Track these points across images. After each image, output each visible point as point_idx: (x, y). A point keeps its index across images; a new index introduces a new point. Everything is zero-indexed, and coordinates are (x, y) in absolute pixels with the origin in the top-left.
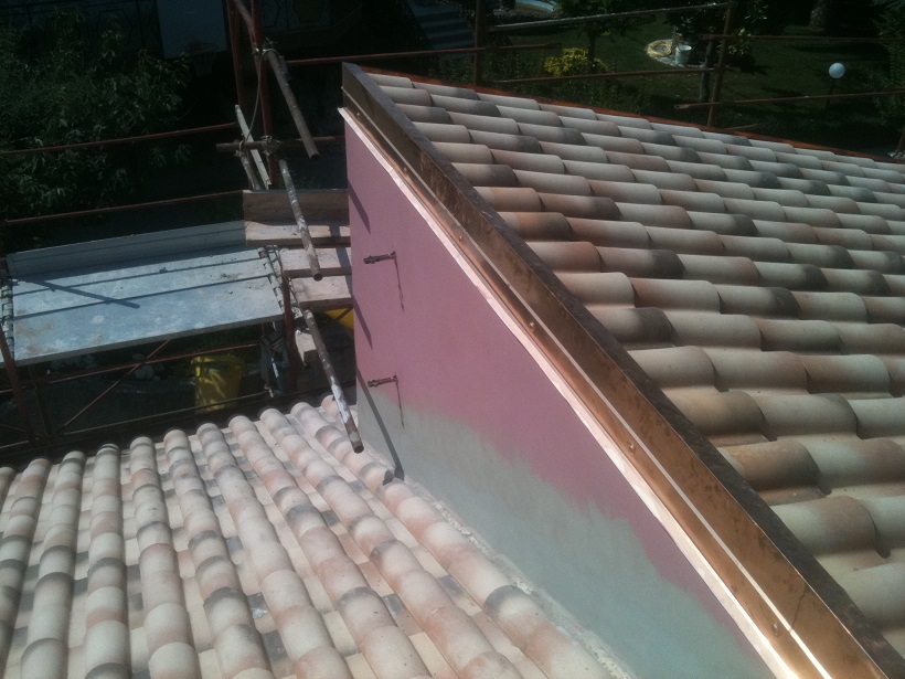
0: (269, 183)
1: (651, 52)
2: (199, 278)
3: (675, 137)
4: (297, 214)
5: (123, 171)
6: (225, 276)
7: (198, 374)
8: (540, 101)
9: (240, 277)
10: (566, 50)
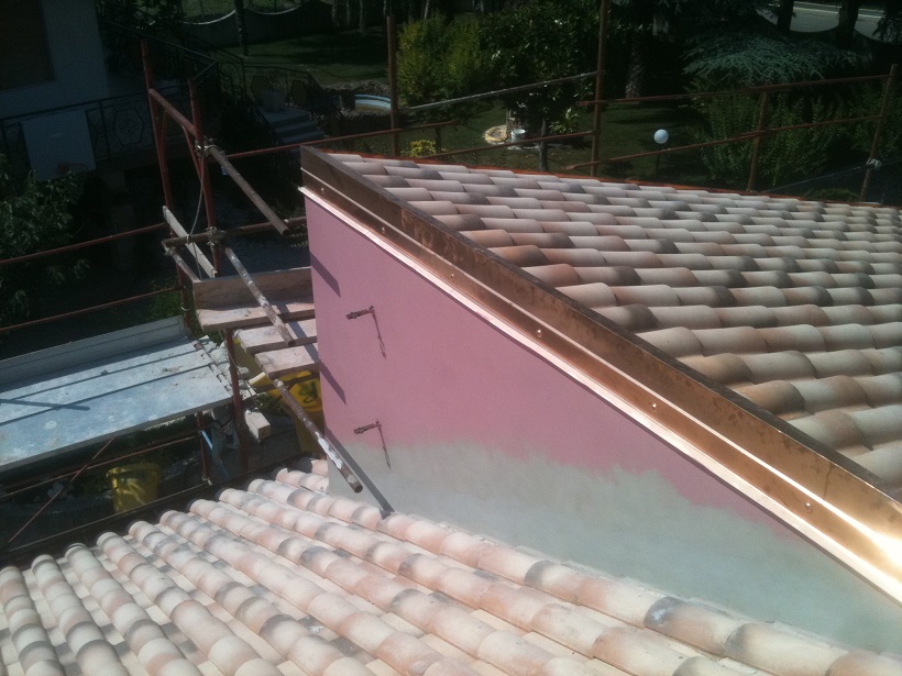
0: (215, 272)
1: (489, 139)
2: (140, 376)
3: (584, 187)
4: (256, 293)
5: (23, 293)
6: (166, 370)
7: (115, 486)
8: (468, 167)
9: (181, 370)
10: (414, 143)
